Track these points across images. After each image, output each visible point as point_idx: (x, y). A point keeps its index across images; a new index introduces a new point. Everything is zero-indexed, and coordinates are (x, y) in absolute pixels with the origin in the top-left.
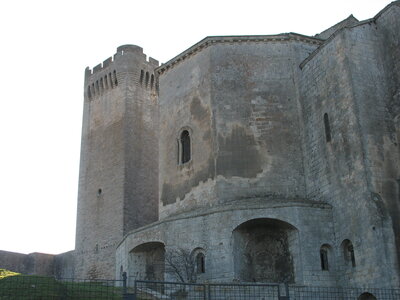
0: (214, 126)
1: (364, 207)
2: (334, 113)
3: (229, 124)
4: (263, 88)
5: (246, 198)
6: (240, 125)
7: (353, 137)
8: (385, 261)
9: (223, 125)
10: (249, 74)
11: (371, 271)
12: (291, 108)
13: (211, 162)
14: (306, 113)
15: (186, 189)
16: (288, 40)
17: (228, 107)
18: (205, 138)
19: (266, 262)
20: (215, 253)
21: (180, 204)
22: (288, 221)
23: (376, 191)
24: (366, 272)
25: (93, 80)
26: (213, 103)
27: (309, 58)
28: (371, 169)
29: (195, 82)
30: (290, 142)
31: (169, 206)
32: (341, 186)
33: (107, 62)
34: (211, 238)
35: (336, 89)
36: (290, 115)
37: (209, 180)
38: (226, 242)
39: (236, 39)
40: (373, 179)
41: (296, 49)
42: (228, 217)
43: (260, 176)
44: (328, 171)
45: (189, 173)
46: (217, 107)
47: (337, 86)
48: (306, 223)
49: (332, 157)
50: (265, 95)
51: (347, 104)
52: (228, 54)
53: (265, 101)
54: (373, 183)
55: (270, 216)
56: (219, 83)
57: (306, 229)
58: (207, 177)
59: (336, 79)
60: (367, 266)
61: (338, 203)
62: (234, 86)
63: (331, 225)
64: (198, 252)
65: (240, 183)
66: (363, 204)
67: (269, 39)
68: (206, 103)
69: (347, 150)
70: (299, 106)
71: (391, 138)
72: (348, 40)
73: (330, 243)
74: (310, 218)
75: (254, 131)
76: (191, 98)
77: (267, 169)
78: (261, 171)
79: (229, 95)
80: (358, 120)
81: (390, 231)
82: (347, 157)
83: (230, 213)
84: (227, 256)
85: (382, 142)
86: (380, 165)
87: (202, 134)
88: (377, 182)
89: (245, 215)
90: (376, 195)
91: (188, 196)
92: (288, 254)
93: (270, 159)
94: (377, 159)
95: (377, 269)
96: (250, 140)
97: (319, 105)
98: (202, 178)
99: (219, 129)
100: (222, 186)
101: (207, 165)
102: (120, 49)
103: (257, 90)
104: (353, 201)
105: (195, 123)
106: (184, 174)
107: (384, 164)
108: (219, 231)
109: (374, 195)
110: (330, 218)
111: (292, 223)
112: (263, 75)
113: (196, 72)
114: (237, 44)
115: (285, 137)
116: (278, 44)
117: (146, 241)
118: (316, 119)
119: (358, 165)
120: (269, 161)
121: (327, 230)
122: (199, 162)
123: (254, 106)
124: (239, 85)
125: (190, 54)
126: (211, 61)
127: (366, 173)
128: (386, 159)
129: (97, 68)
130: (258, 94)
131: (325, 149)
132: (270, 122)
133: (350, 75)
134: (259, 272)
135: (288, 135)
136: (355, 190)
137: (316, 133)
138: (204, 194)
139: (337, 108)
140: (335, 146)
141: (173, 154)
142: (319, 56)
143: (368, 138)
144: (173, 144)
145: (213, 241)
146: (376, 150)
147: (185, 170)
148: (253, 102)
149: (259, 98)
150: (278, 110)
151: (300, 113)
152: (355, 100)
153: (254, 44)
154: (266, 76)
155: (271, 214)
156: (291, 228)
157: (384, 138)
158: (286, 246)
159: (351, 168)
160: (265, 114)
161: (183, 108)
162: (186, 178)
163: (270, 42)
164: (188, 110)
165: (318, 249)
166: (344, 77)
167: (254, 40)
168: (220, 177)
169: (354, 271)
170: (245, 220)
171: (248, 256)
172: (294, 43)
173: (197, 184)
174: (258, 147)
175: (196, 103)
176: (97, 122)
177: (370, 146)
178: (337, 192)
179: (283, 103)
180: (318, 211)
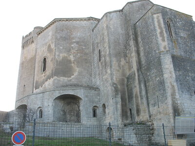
0: (55, 56)
1: (110, 90)
2: (102, 49)
3: (61, 55)
4: (77, 40)
5: (66, 86)
6: (66, 55)
7: (108, 59)
8: (116, 113)
9: (59, 55)
10: (71, 34)
11: (111, 118)
12: (88, 48)
13: (52, 70)
14: (94, 50)
15: (43, 83)
16: (89, 20)
17: (61, 48)
18: (51, 61)
19: (72, 114)
20: (46, 109)
21: (41, 89)
22: (78, 96)
23: (115, 82)
24: (109, 118)
25: (25, 41)
26: (55, 46)
27: (95, 27)
28: (114, 73)
29: (50, 38)
30: (87, 63)
31: (37, 90)
32: (103, 81)
33: (30, 34)
34: (45, 103)
35: (103, 39)
36: (88, 51)
37: (51, 78)
38: (50, 104)
39: (67, 20)
40: (115, 77)
41: (92, 24)
42: (53, 94)
43: (73, 77)
44: (99, 74)
45: (44, 76)
46: (56, 48)
47: (103, 38)
48: (87, 96)
49: (101, 68)
50: (77, 43)
51: (106, 45)
52: (63, 26)
53: (77, 45)
54: (114, 79)
55: (70, 93)
56: (59, 38)
57: (86, 99)
58: (51, 77)
59: (103, 34)
60: (110, 115)
61: (102, 88)
62: (65, 39)
63: (99, 97)
64: (40, 109)
65: (64, 80)
66: (109, 88)
67: (81, 19)
68: (53, 46)
69: (105, 64)
70: (92, 47)
71: (125, 59)
72: (108, 18)
73: (98, 105)
74: (89, 94)
75: (72, 58)
76: (48, 44)
77: (76, 74)
78: (73, 75)
79: (62, 43)
80: (110, 52)
81: (119, 100)
82: (105, 68)
83: (53, 92)
84: (51, 111)
85: (120, 61)
86: (118, 71)
87: (50, 59)
88: (116, 78)
89: (59, 93)
90: (115, 84)
91: (44, 85)
92: (79, 110)
93: (77, 69)
94: (118, 68)
95: (113, 116)
96: (70, 61)
97: (98, 46)
98: (49, 78)
99: (56, 57)
100: (56, 81)
101: (51, 72)
102: (35, 28)
103: (74, 41)
104: (106, 87)
105: (49, 55)
106: (43, 76)
107: (121, 71)
108: (48, 100)
109: (114, 84)
110: (99, 95)
111: (80, 97)
112: (78, 35)
113: (50, 33)
114: (67, 22)
115: (84, 60)
116: (85, 22)
117: (21, 104)
118: (97, 52)
119: (109, 71)
120: (77, 71)
121: (96, 100)
122: (48, 71)
123: (72, 47)
124: (67, 39)
125: (49, 26)
126: (56, 28)
127: (111, 74)
128: (121, 68)
129: (27, 36)
130: (75, 42)
131: (99, 65)
132: (79, 54)
133: (108, 33)
134: (69, 118)
135: (86, 59)
136: (107, 82)
137: (96, 58)
138: (49, 85)
139: (103, 47)
140: (102, 63)
141: (40, 68)
142: (98, 25)
143: (114, 59)
144: (40, 64)
145: (46, 104)
146: (117, 64)
147: (44, 74)
148: (72, 46)
149: (75, 44)
150: (82, 49)
151: (92, 50)
152: (109, 43)
153: (75, 21)
154: (79, 34)
155: (71, 93)
156: (80, 99)
157: (122, 59)
158: (79, 107)
159: (106, 72)
160: (77, 51)
161: (45, 48)
162: (43, 78)
163: (82, 21)
164: (46, 49)
165: (92, 108)
166: (106, 34)
167: (75, 20)
168: (55, 77)
169: (106, 118)
170: (59, 95)
171: (64, 111)
172: (92, 21)
173: (47, 80)
174: (73, 65)
175: (49, 46)
176: (25, 58)
177: (114, 62)
178: (102, 83)
179: (85, 46)
180: (93, 91)
